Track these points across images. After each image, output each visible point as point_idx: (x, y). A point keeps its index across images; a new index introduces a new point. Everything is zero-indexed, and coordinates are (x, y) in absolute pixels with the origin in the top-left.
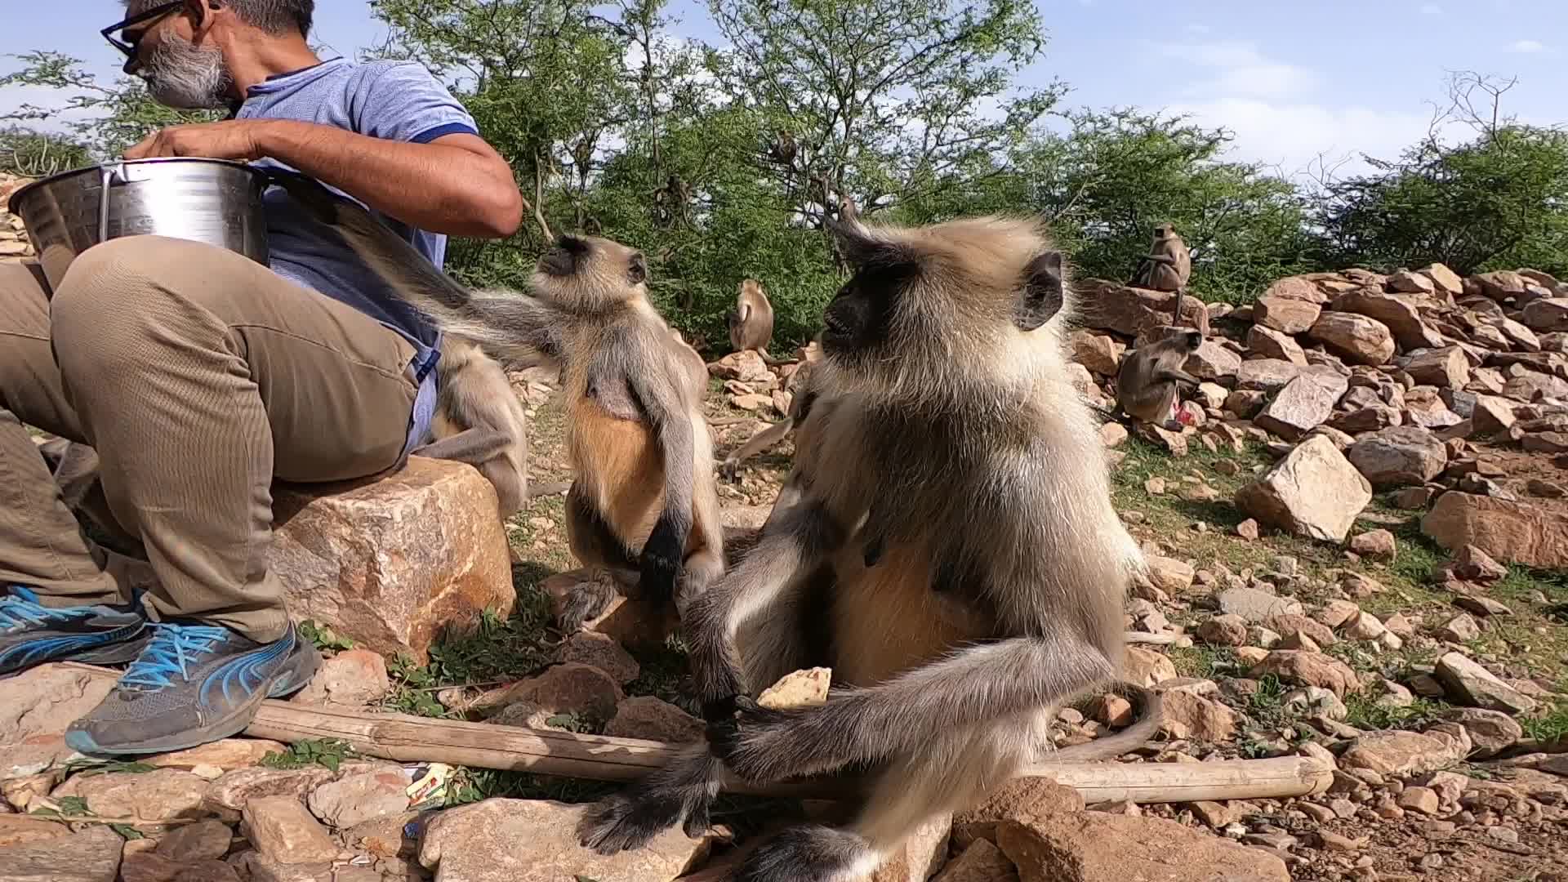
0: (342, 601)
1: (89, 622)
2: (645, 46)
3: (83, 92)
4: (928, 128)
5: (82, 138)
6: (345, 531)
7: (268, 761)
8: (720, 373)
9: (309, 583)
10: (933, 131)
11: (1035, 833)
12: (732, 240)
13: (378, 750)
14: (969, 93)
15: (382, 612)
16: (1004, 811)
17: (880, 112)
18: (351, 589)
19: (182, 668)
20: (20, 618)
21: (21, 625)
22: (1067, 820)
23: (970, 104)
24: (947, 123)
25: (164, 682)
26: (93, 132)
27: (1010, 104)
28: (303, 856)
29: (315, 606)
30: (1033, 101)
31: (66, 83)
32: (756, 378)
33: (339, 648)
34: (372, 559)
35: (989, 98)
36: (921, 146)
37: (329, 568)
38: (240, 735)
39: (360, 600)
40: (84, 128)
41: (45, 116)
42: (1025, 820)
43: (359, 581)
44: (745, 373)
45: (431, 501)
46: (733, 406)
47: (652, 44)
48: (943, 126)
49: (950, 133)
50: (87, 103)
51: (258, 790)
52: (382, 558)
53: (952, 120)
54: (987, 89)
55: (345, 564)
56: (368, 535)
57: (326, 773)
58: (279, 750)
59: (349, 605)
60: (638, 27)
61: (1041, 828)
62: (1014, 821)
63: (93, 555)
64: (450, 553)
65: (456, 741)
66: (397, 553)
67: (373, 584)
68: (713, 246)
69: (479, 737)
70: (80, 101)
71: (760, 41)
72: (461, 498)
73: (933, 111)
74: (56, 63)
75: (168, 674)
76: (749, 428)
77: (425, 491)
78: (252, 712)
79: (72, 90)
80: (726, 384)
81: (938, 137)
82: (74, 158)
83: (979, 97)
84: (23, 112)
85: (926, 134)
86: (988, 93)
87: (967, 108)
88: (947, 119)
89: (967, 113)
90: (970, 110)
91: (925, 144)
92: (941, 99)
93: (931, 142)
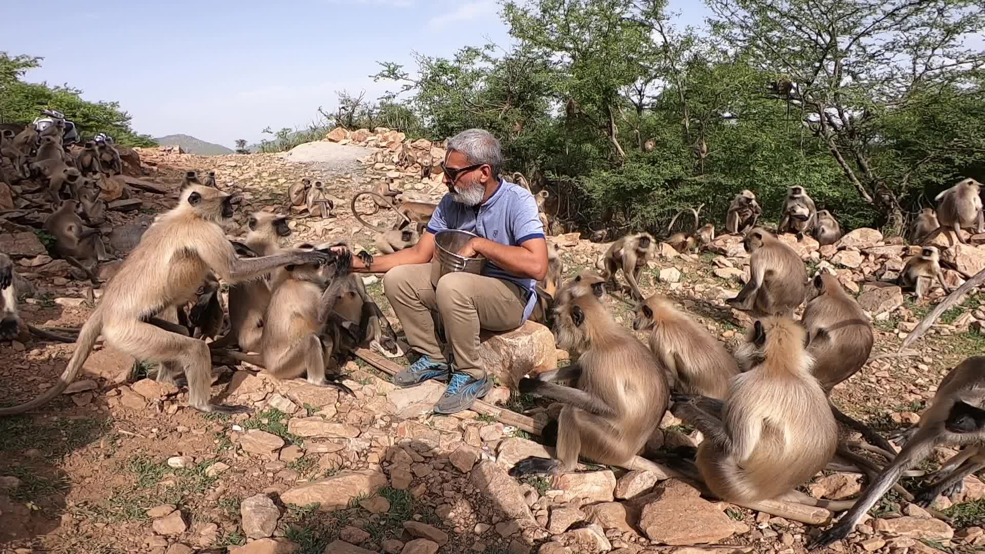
2: (661, 32)
3: (407, 83)
4: (915, 59)
5: (409, 107)
6: (505, 348)
7: (474, 418)
8: (714, 250)
9: (494, 362)
10: (921, 61)
13: (500, 419)
14: (951, 31)
17: (868, 49)
19: (457, 388)
24: (933, 55)
25: (454, 392)
26: (413, 104)
28: (472, 444)
29: (495, 370)
31: (398, 78)
32: (738, 255)
33: (498, 385)
34: (512, 357)
35: (972, 34)
37: (500, 359)
38: (469, 409)
39: (507, 370)
40: (409, 102)
41: (395, 96)
43: (508, 364)
44: (731, 251)
45: (531, 339)
46: (714, 275)
47: (665, 31)
48: (930, 57)
49: (937, 61)
50: (408, 88)
51: (470, 425)
53: (939, 51)
54: (968, 28)
55: (504, 358)
56: (511, 350)
57: (487, 424)
58: (478, 416)
59: (504, 371)
60: (652, 20)
63: (440, 347)
64: (535, 357)
67: (511, 365)
69: (526, 420)
70: (405, 88)
71: (749, 15)
72: (541, 339)
74: (394, 67)
75: (455, 390)
76: (715, 293)
77: (529, 337)
78: (473, 402)
79: (401, 82)
80: (715, 260)
81: (926, 64)
82: (408, 118)
83: (962, 34)
84: (387, 95)
85: (914, 63)
86: (971, 31)
87: (952, 42)
88: (933, 51)
89: (953, 46)
90: (957, 44)
91: (914, 70)
92: (924, 38)
93: (920, 69)
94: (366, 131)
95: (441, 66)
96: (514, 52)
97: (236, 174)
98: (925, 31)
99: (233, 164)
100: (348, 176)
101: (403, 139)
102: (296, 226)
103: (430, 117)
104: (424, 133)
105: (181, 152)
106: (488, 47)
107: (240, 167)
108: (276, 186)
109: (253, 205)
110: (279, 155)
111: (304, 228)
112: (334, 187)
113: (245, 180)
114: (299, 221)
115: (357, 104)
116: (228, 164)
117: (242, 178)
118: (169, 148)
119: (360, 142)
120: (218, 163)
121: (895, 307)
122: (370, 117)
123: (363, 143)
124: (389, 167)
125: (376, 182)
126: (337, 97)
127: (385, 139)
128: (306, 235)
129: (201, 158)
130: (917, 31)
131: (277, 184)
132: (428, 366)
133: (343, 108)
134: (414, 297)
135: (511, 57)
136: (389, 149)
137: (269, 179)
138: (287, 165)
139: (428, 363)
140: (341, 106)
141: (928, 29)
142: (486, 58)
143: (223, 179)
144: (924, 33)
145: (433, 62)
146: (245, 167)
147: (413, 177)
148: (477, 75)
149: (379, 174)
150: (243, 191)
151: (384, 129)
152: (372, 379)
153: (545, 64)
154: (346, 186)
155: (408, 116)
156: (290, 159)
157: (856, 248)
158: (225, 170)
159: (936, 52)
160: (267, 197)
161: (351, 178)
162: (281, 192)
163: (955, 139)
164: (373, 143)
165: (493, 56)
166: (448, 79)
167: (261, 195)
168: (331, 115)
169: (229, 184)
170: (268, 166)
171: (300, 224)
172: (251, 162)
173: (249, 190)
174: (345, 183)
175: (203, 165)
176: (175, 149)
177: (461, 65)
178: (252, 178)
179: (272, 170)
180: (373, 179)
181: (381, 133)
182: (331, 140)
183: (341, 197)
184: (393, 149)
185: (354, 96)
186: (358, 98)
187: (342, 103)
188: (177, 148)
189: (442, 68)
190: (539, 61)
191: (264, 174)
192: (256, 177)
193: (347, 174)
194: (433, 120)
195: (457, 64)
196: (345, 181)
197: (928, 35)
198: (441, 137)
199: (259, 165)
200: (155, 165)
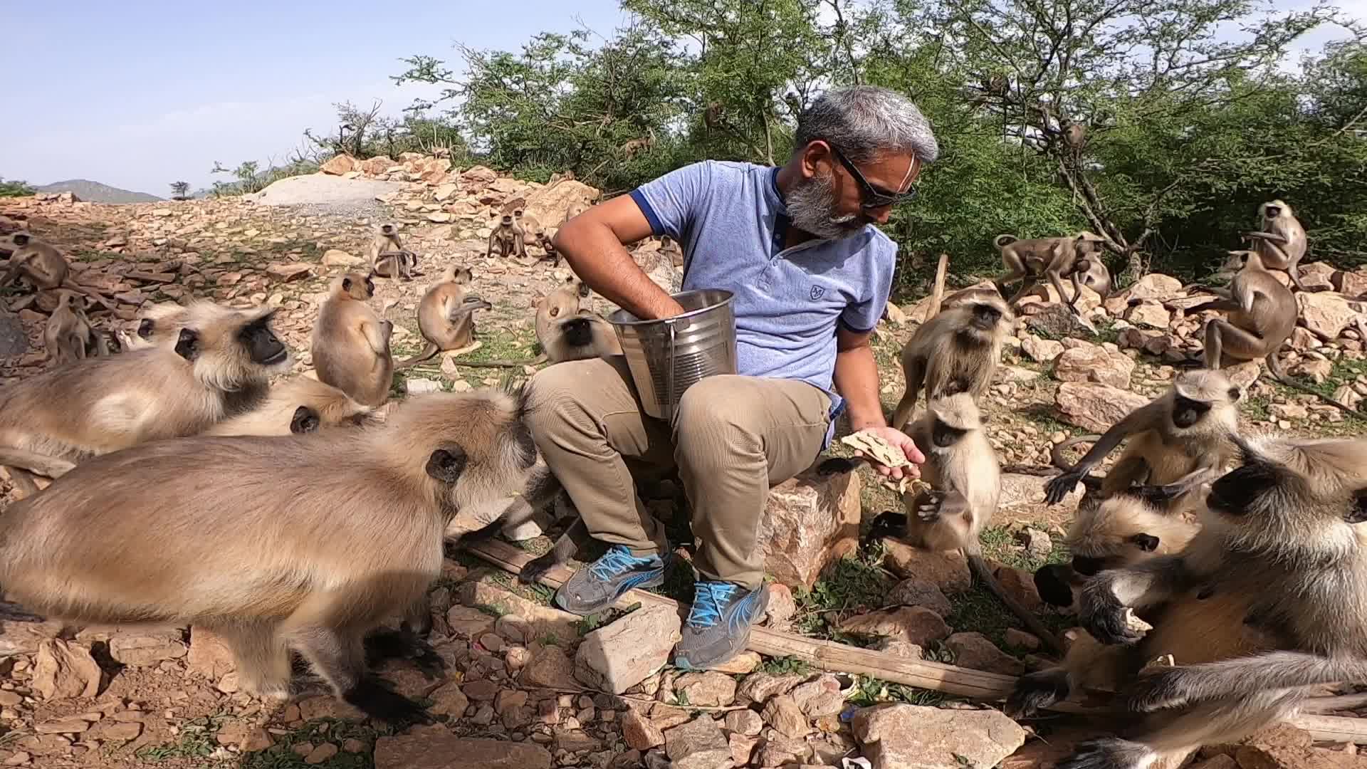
0: (770, 552)
1: (652, 565)
3: (448, 86)
4: (1157, 53)
5: (453, 122)
6: (782, 513)
10: (1164, 56)
11: (1270, 756)
12: (948, 173)
14: (1203, 17)
15: (795, 562)
16: (1247, 740)
18: (779, 546)
19: (718, 613)
20: (623, 564)
21: (624, 568)
22: (1297, 751)
23: (1205, 28)
24: (1179, 48)
25: (711, 621)
26: (460, 117)
27: (1258, 27)
30: (1289, 23)
31: (437, 80)
34: (795, 530)
35: (1228, 21)
36: (1150, 69)
37: (767, 532)
39: (782, 553)
40: (455, 114)
41: (430, 106)
42: (1263, 748)
43: (784, 543)
48: (1175, 51)
49: (1184, 57)
50: (453, 94)
52: (802, 530)
53: (1185, 44)
54: (1224, 14)
55: (778, 531)
56: (795, 516)
59: (773, 555)
61: (1275, 754)
62: (1255, 748)
65: (865, 662)
66: (810, 527)
67: (793, 546)
68: (928, 178)
70: (448, 94)
73: (1162, 37)
74: (428, 64)
75: (712, 617)
79: (441, 85)
81: (1170, 60)
82: (453, 138)
83: (1216, 22)
84: (417, 104)
85: (1156, 59)
86: (1227, 17)
87: (1202, 32)
88: (1179, 43)
89: (1203, 37)
90: (1206, 34)
91: (1155, 68)
92: (1170, 25)
93: (1163, 66)
94: (386, 159)
95: (501, 64)
96: (618, 40)
97: (171, 226)
98: (1171, 16)
99: (167, 212)
100: (365, 221)
101: (447, 167)
102: (283, 301)
103: (488, 137)
104: (478, 159)
105: (74, 199)
106: (577, 34)
107: (178, 217)
108: (242, 241)
109: (203, 272)
110: (246, 197)
111: (297, 304)
112: (343, 237)
113: (186, 235)
114: (287, 294)
115: (369, 120)
116: (156, 212)
117: (181, 232)
118: (54, 196)
119: (377, 174)
120: (139, 212)
121: (1250, 383)
122: (390, 140)
123: (383, 176)
124: (430, 207)
125: (413, 230)
126: (336, 111)
127: (418, 169)
128: (301, 315)
129: (109, 206)
130: (1161, 16)
131: (244, 238)
132: (630, 565)
133: (346, 126)
134: (595, 433)
135: (614, 47)
136: (426, 183)
137: (230, 231)
138: (260, 209)
139: (629, 561)
140: (345, 123)
141: (1175, 13)
142: (574, 49)
143: (147, 235)
144: (1170, 19)
145: (488, 58)
146: (186, 217)
147: (471, 220)
148: (559, 74)
149: (415, 217)
150: (184, 251)
151: (415, 154)
152: (512, 603)
153: (661, 58)
154: (363, 236)
155: (451, 135)
156: (263, 201)
157: (1157, 302)
158: (151, 221)
159: (1182, 45)
160: (226, 258)
161: (369, 225)
162: (250, 250)
163: (1209, 159)
164: (398, 175)
165: (585, 47)
166: (514, 82)
167: (217, 257)
168: (325, 140)
169: (159, 242)
170: (227, 213)
171: (289, 298)
172: (197, 209)
173: (194, 250)
174: (360, 233)
175: (110, 217)
176: (64, 196)
177: (533, 62)
178: (199, 232)
179: (233, 219)
180: (406, 224)
181: (410, 160)
182: (327, 173)
183: (356, 252)
184: (433, 181)
185: (363, 108)
186: (369, 112)
187: (345, 119)
188: (68, 195)
189: (504, 64)
190: (654, 54)
191: (220, 226)
192: (206, 229)
193: (361, 218)
194: (492, 142)
195: (527, 60)
196: (361, 229)
197: (1174, 22)
198: (507, 164)
199: (211, 212)
200: (23, 218)
